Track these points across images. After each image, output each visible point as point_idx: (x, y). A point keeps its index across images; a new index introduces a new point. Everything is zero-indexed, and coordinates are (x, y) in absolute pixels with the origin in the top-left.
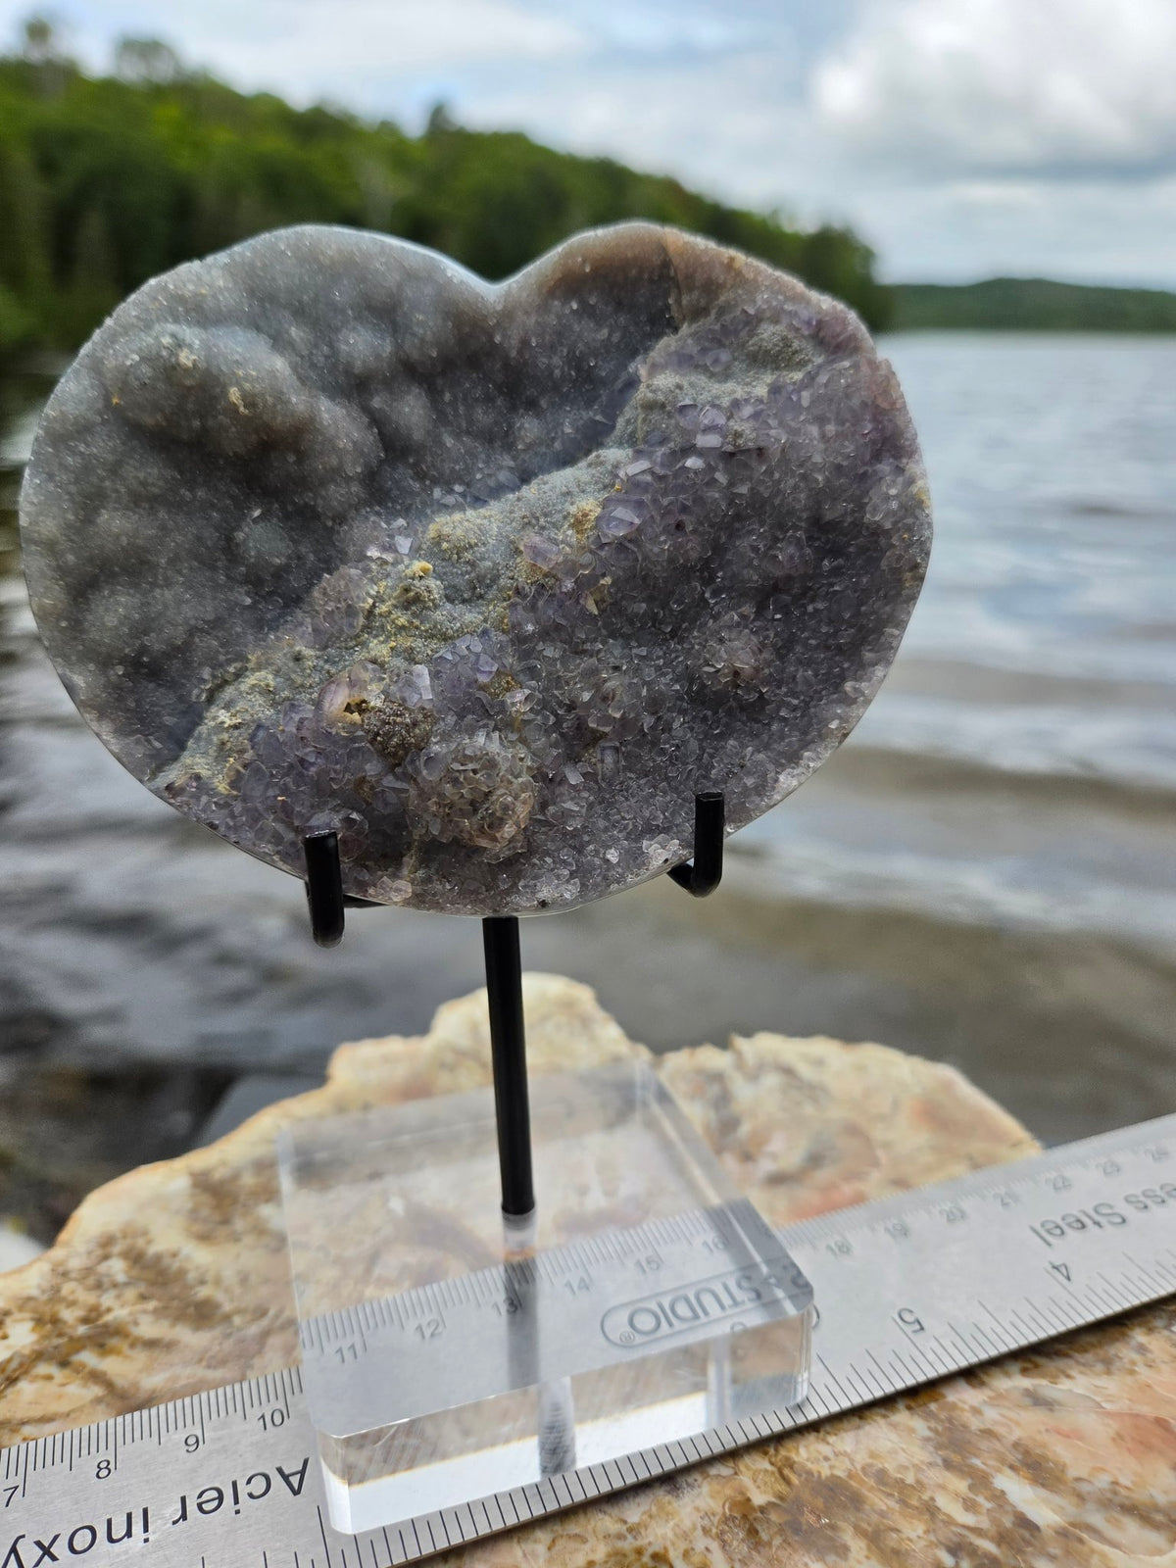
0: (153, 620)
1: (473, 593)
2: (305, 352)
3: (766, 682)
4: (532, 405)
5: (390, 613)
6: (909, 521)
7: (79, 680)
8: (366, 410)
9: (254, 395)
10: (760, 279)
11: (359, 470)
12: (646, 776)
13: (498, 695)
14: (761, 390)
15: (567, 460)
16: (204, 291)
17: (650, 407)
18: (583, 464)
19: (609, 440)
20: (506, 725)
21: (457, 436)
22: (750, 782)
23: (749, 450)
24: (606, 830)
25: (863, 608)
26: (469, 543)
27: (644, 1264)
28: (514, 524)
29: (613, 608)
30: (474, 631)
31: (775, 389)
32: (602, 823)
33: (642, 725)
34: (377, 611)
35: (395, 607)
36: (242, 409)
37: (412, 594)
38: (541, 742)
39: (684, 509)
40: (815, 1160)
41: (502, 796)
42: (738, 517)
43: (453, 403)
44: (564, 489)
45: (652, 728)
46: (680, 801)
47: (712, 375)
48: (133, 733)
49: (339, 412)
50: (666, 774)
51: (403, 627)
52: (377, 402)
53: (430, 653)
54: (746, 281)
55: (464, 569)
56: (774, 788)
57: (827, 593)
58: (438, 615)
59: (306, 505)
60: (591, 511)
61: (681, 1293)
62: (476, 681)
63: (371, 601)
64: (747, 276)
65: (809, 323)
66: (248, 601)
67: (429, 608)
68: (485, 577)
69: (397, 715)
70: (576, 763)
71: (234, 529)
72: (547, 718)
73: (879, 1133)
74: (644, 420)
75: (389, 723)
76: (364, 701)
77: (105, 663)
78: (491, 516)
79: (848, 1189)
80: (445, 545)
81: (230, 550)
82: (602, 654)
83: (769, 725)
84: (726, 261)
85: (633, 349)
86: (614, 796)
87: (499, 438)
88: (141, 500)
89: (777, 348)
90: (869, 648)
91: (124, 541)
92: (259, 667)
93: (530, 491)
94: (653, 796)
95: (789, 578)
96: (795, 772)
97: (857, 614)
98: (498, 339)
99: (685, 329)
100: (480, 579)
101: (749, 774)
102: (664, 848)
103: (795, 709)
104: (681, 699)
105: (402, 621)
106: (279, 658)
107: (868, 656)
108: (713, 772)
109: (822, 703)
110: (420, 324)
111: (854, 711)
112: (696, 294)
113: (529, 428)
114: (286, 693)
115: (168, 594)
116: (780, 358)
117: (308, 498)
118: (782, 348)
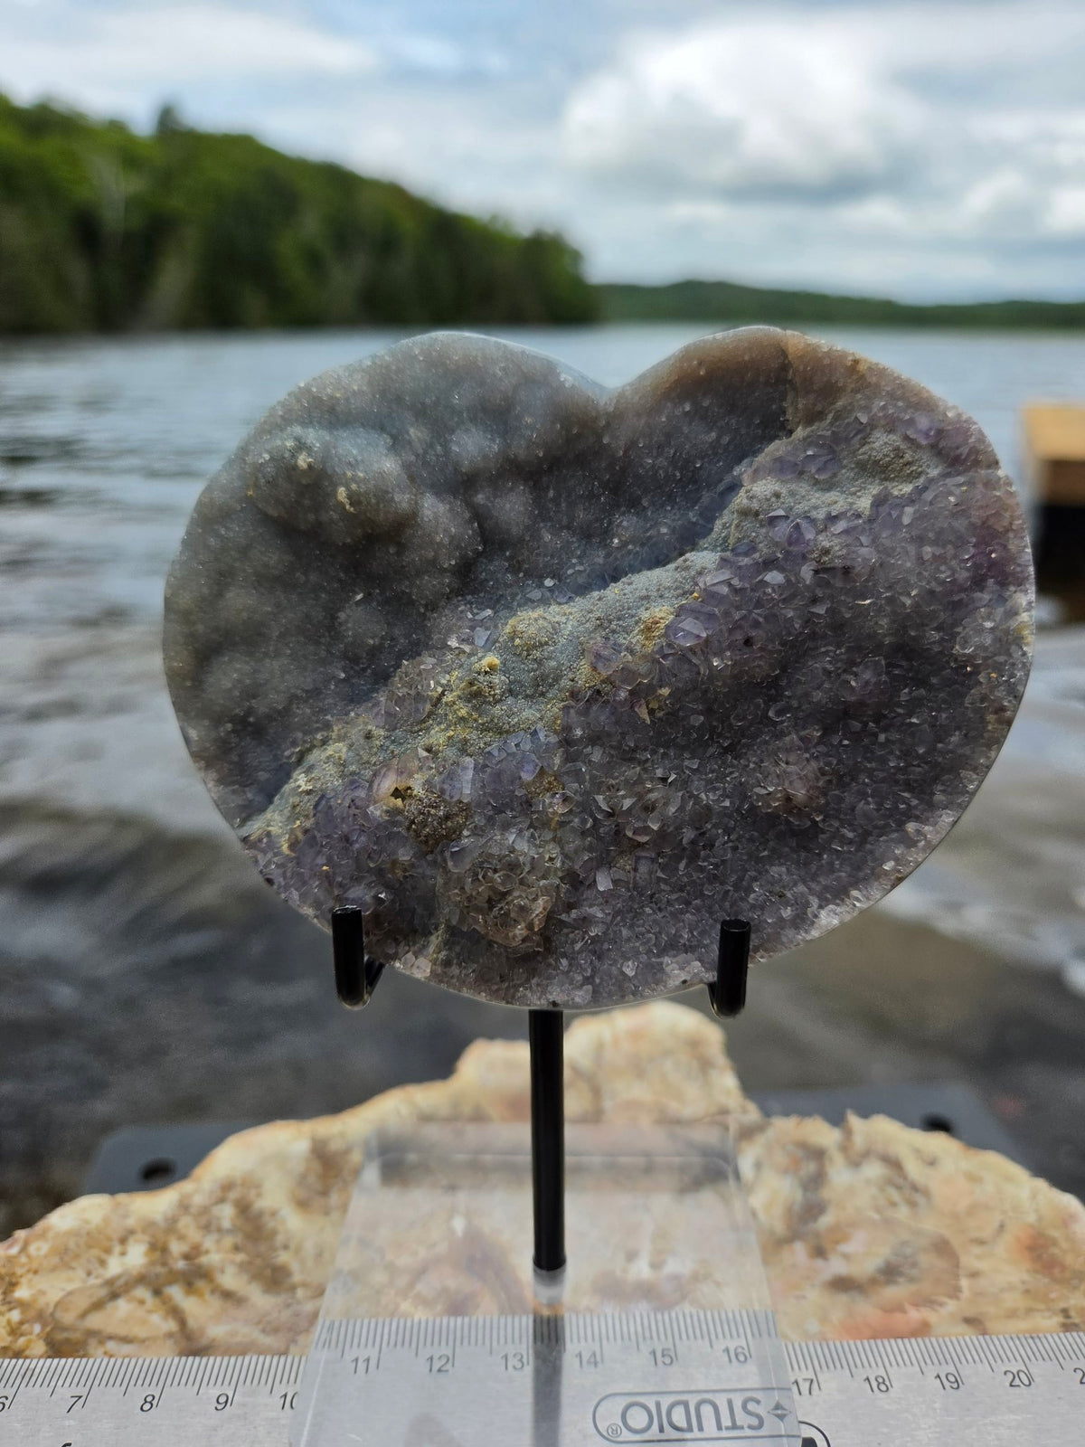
0: (260, 685)
1: (536, 691)
2: (421, 451)
3: (819, 810)
4: (634, 504)
5: (454, 703)
6: (1001, 659)
7: (193, 734)
8: (469, 505)
9: (359, 494)
10: (883, 383)
11: (453, 562)
12: (681, 890)
13: (539, 794)
14: (864, 503)
15: (659, 562)
16: (338, 395)
17: (745, 513)
18: (671, 566)
19: (704, 543)
20: (540, 823)
21: (556, 532)
22: (787, 913)
23: (834, 568)
24: (629, 940)
25: (940, 745)
26: (539, 641)
27: (659, 1356)
28: (587, 625)
29: (673, 717)
30: (529, 728)
31: (878, 503)
32: (625, 932)
33: (682, 838)
34: (444, 700)
35: (460, 698)
36: (348, 507)
37: (475, 688)
38: (574, 843)
39: (756, 625)
40: (890, 1273)
41: (518, 898)
42: (813, 636)
43: (556, 500)
44: (644, 593)
45: (693, 842)
46: (711, 921)
47: (817, 482)
48: (233, 783)
49: (442, 508)
50: (701, 891)
51: (462, 719)
52: (480, 498)
53: (482, 745)
54: (869, 385)
55: (531, 666)
56: (813, 923)
57: (902, 724)
58: (497, 710)
59: (403, 592)
60: (662, 618)
62: (520, 778)
63: (440, 690)
64: (869, 380)
65: (927, 435)
66: (343, 675)
67: (489, 703)
68: (548, 676)
69: (433, 807)
70: (610, 868)
71: (339, 610)
72: (584, 821)
74: (737, 526)
75: (423, 814)
76: (410, 788)
77: (217, 721)
78: (571, 614)
79: (915, 1315)
80: (517, 641)
81: (331, 626)
82: (649, 764)
83: (820, 855)
84: (849, 364)
85: (743, 451)
86: (642, 907)
87: (594, 535)
88: (266, 581)
89: (887, 459)
90: (942, 788)
91: (245, 615)
92: (340, 739)
93: (613, 591)
94: (682, 912)
95: (861, 704)
96: (839, 910)
97: (932, 750)
98: (606, 440)
99: (800, 433)
100: (544, 677)
101: (787, 904)
102: (682, 969)
103: (851, 842)
104: (730, 816)
105: (463, 712)
106: (355, 733)
107: (939, 797)
108: (752, 896)
109: (881, 839)
110: (528, 426)
111: (914, 856)
112: (812, 397)
113: (626, 525)
114: (353, 768)
115: (276, 664)
116: (890, 468)
117: (404, 586)
118: (893, 458)
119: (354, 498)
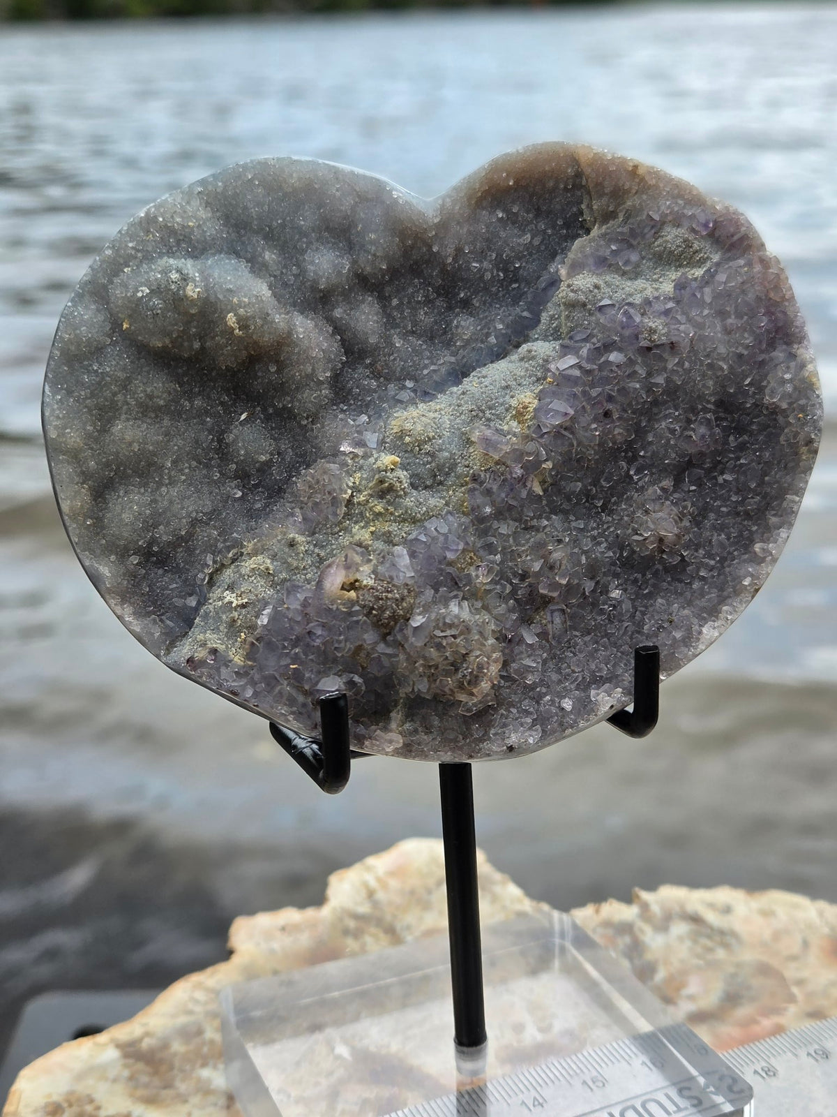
0: (160, 515)
1: (434, 480)
2: (278, 273)
3: (687, 547)
4: (466, 304)
5: (368, 501)
6: (802, 402)
7: (105, 571)
8: (330, 320)
9: (247, 318)
10: (661, 185)
11: (328, 374)
12: (589, 634)
13: (464, 569)
14: (668, 287)
15: (500, 354)
16: (190, 224)
17: (572, 305)
18: (515, 357)
19: (534, 334)
20: (472, 595)
21: (405, 336)
22: (678, 635)
23: (663, 345)
24: (560, 682)
25: (767, 478)
26: (428, 436)
27: (590, 1083)
28: (463, 417)
29: (553, 486)
30: (439, 514)
31: (680, 286)
32: (555, 677)
33: (584, 589)
34: (356, 500)
35: (371, 496)
36: (237, 331)
37: (387, 484)
38: (502, 609)
39: (610, 399)
40: (732, 999)
41: (476, 657)
42: (655, 403)
43: (399, 307)
44: (504, 384)
45: (593, 591)
46: (619, 654)
47: (624, 274)
48: (148, 614)
49: (310, 324)
50: (606, 630)
51: (380, 514)
52: (338, 313)
53: (405, 535)
54: (650, 187)
55: (425, 459)
56: (698, 640)
57: (735, 466)
58: (408, 502)
59: (284, 408)
60: (529, 403)
61: (629, 1103)
62: (445, 558)
63: (350, 492)
64: (650, 183)
65: (706, 225)
66: (239, 494)
67: (400, 497)
68: (444, 465)
69: (388, 592)
70: (530, 625)
71: (223, 432)
72: (504, 587)
73: (791, 972)
74: (568, 317)
75: (382, 599)
76: (357, 581)
77: (123, 554)
78: (441, 409)
79: (767, 1023)
80: (407, 439)
81: (223, 451)
82: (548, 529)
83: (690, 584)
84: (630, 169)
85: (552, 251)
86: (563, 653)
87: (439, 336)
89: (679, 249)
90: (773, 512)
91: (136, 447)
92: (255, 553)
93: (471, 384)
94: (596, 650)
95: (701, 454)
96: (716, 624)
97: (761, 483)
98: (435, 249)
99: (595, 232)
100: (440, 468)
101: (677, 628)
102: (609, 696)
103: (712, 569)
104: (614, 564)
105: (379, 508)
106: (274, 544)
107: (774, 520)
108: (646, 627)
109: (734, 562)
110: (372, 242)
111: (764, 569)
112: (605, 200)
113: (465, 325)
114: (284, 575)
115: (174, 492)
116: (682, 257)
117: (286, 401)
118: (684, 249)
119: (244, 323)
